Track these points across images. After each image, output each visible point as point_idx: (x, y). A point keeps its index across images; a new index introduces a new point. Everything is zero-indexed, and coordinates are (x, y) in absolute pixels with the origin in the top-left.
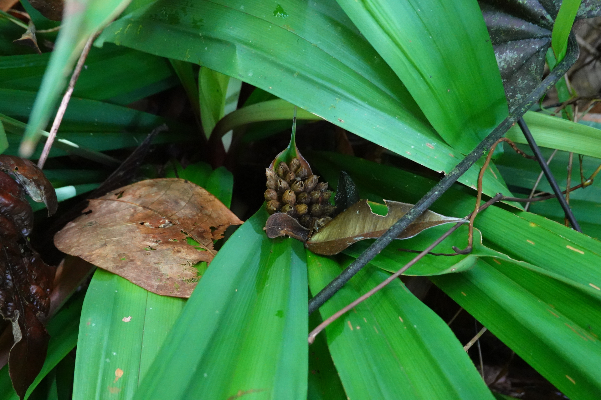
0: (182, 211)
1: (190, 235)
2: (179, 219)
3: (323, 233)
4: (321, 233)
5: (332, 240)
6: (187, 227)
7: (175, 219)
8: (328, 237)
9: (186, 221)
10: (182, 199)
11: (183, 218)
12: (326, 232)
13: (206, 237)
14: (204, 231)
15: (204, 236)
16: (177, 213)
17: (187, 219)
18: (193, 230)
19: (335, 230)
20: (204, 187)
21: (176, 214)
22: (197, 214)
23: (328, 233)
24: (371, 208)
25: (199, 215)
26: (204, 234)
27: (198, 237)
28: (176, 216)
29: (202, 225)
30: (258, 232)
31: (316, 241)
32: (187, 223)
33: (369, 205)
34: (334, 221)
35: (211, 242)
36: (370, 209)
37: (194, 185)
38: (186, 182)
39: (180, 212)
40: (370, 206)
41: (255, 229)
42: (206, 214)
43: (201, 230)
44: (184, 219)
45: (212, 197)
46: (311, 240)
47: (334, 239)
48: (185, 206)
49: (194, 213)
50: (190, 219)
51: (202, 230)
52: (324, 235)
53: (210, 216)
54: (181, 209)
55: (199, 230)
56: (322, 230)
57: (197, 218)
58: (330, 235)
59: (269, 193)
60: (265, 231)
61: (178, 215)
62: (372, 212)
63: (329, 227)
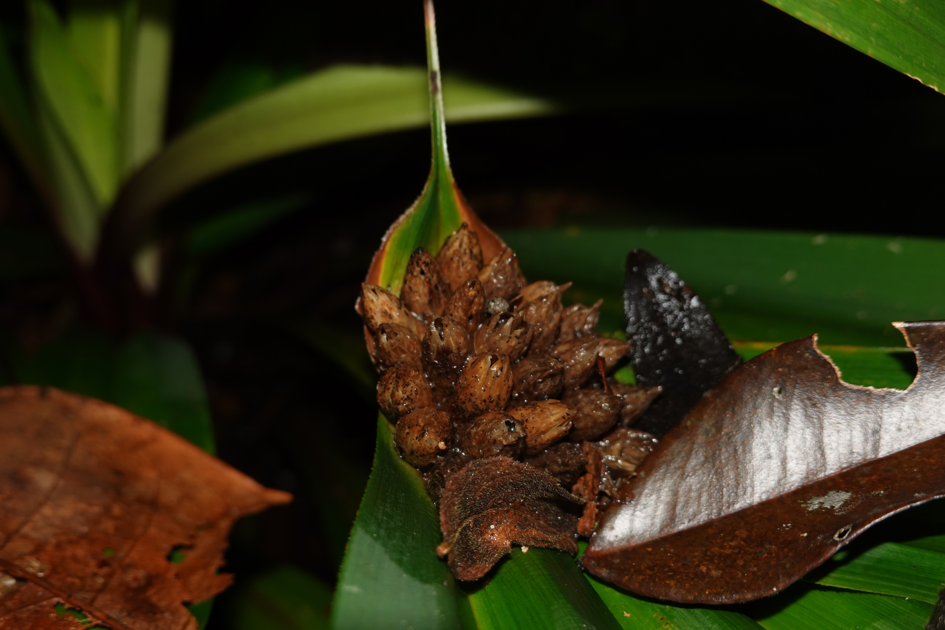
0: (47, 511)
1: (98, 619)
2: (38, 550)
3: (643, 500)
4: (635, 506)
5: (694, 523)
6: (77, 581)
7: (21, 557)
8: (672, 517)
9: (69, 552)
10: (40, 464)
11: (53, 541)
12: (658, 498)
13: (163, 604)
14: (151, 580)
15: (154, 599)
16: (24, 524)
17: (71, 542)
18: (102, 590)
19: (692, 481)
20: (109, 398)
21: (26, 530)
22: (107, 512)
23: (665, 495)
24: (837, 368)
25: (117, 510)
26: (151, 592)
27: (129, 614)
28: (25, 537)
29: (135, 555)
30: (415, 570)
31: (628, 541)
32: (75, 559)
33: (826, 357)
34: (676, 446)
35: (184, 620)
36: (834, 370)
37: (73, 401)
38: (43, 395)
39: (37, 518)
40: (830, 361)
41: (400, 562)
42: (140, 500)
43: (135, 579)
44: (59, 546)
45: (146, 430)
46: (602, 539)
47: (702, 518)
48: (54, 488)
49: (96, 510)
50: (83, 536)
51: (141, 574)
52: (649, 510)
53: (153, 504)
54: (40, 505)
55: (129, 577)
56: (636, 492)
57: (108, 525)
58: (679, 507)
59: (401, 383)
60: (445, 558)
61: (35, 535)
62: (842, 382)
63: (665, 474)
